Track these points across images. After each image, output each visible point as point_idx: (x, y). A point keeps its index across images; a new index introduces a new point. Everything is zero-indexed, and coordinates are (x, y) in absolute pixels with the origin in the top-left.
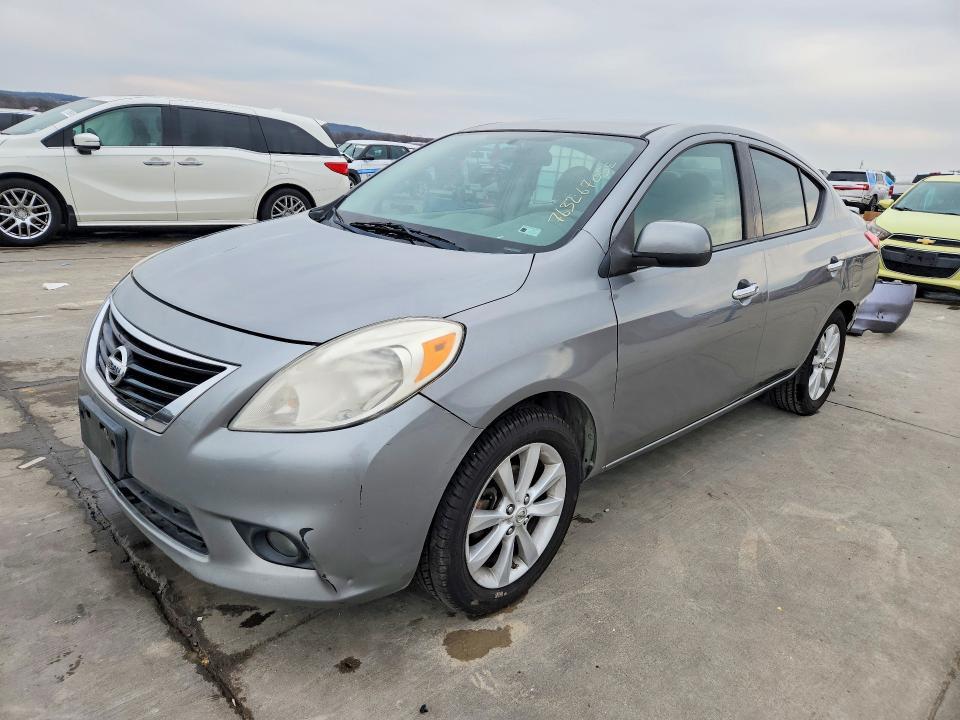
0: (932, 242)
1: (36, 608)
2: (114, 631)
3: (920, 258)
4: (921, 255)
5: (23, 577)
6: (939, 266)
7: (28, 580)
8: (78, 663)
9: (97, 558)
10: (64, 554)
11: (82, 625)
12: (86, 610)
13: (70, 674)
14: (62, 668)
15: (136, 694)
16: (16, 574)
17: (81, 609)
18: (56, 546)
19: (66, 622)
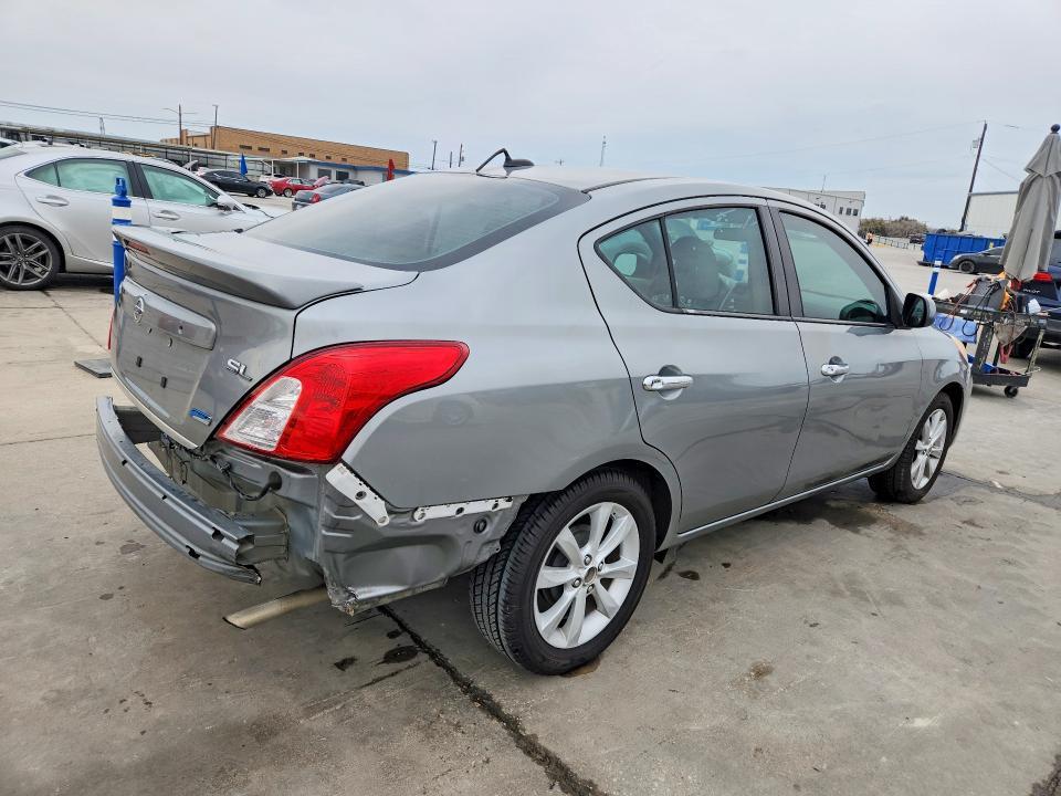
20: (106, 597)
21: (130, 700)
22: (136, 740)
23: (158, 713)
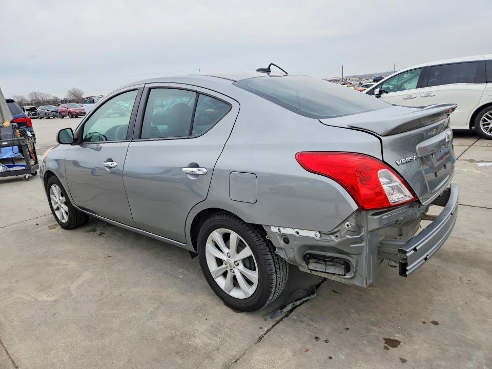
20: (435, 323)
21: (465, 282)
22: (474, 273)
23: (460, 274)
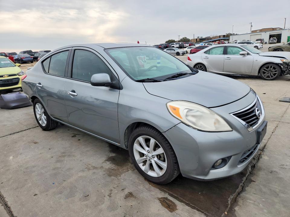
0: (8, 76)
1: (280, 179)
2: (270, 165)
3: (8, 81)
4: (8, 80)
5: (276, 188)
6: (14, 82)
7: (276, 187)
8: (282, 165)
9: (256, 179)
10: (261, 187)
11: (274, 170)
12: (270, 171)
13: (284, 165)
14: (285, 166)
15: (277, 156)
16: (277, 190)
17: (271, 172)
18: (261, 190)
19: (277, 172)
